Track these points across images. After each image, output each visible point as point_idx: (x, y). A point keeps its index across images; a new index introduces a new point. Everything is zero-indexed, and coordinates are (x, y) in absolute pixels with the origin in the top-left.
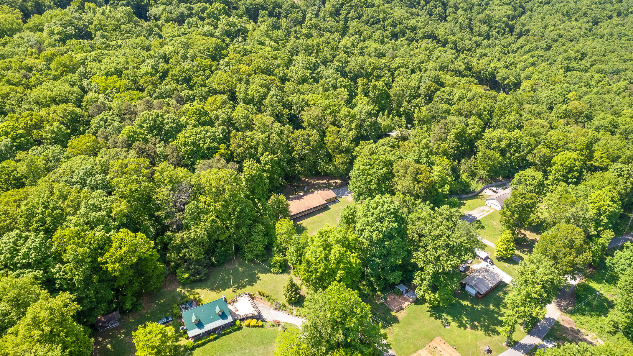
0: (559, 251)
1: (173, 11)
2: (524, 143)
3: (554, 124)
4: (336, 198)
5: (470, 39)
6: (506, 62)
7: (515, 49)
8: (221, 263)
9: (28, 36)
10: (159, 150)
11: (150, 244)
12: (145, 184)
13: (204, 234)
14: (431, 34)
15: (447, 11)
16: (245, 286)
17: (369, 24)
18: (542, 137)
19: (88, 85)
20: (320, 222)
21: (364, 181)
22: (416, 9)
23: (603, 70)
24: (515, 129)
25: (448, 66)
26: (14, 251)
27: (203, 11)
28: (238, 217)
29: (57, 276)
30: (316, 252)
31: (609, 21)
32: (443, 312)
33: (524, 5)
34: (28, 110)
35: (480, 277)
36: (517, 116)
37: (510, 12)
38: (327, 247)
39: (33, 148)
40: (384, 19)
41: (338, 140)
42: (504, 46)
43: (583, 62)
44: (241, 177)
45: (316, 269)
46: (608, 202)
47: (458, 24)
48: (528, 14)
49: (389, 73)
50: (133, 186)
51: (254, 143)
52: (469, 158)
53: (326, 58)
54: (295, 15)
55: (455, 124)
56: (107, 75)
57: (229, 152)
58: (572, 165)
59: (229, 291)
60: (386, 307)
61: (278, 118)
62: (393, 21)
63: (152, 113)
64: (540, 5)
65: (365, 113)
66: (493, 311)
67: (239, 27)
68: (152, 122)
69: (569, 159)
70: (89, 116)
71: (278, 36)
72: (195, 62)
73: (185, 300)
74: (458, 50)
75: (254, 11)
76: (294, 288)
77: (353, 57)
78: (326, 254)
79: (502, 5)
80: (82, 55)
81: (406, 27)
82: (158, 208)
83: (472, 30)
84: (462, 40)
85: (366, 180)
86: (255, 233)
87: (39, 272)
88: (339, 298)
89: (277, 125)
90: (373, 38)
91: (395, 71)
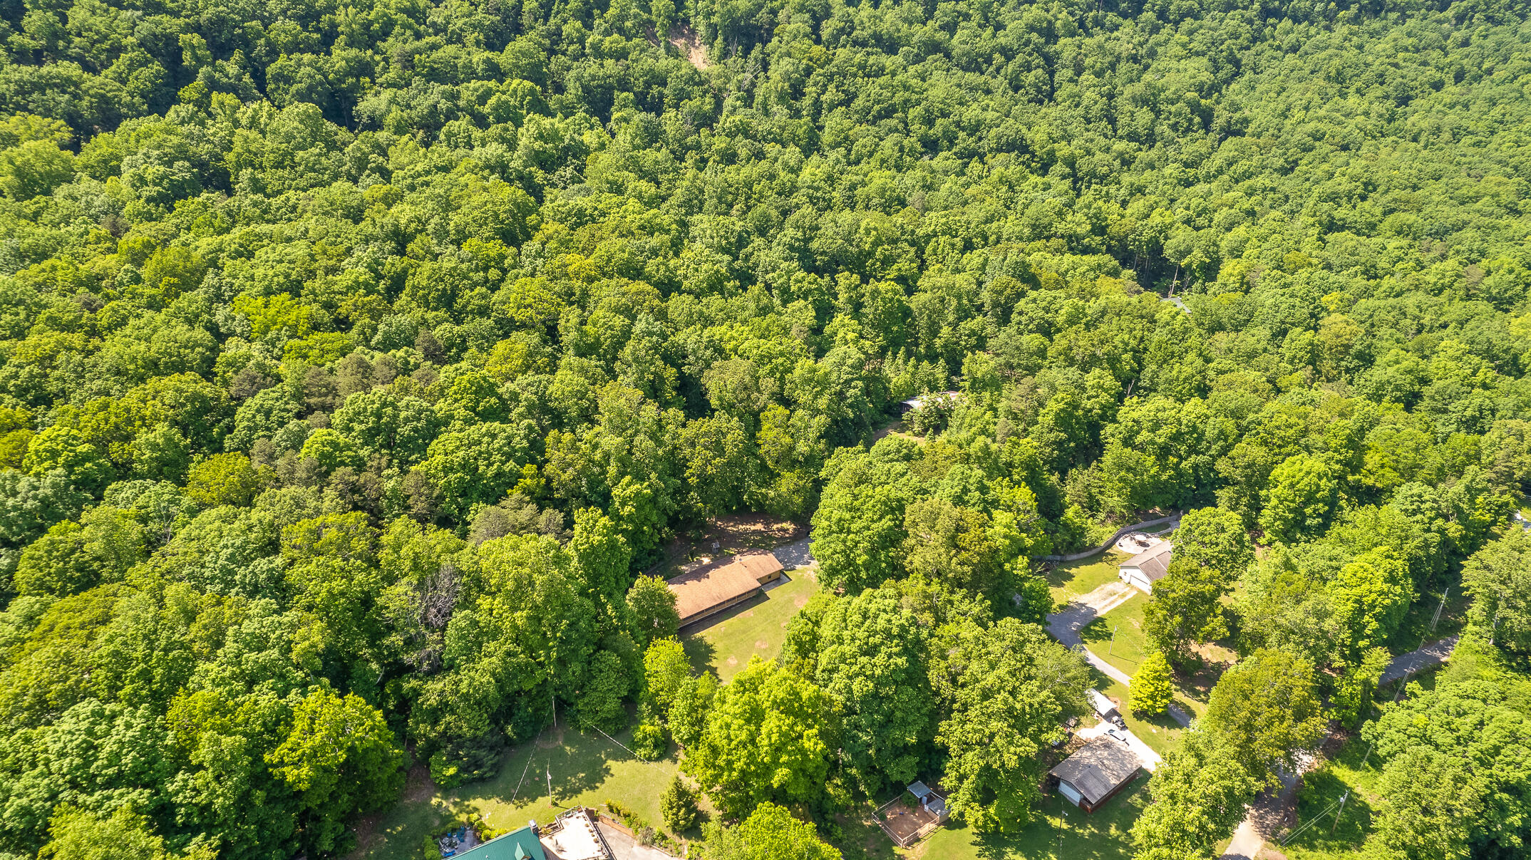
0: (1259, 715)
1: (413, 103)
2: (1210, 433)
3: (1283, 382)
4: (781, 571)
5: (1108, 150)
6: (1187, 208)
7: (1213, 170)
8: (525, 739)
9: (87, 193)
10: (389, 485)
11: (373, 719)
12: (360, 577)
13: (489, 682)
14: (1014, 141)
15: (1056, 76)
16: (577, 791)
17: (870, 117)
18: (1251, 416)
19: (226, 320)
20: (744, 632)
21: (840, 547)
22: (982, 73)
23: (1409, 227)
24: (1192, 395)
25: (1050, 224)
26: (89, 750)
27: (483, 99)
28: (562, 641)
29: (180, 798)
30: (728, 726)
31: (1434, 94)
32: (1007, 844)
33: (1239, 56)
34: (99, 393)
35: (1093, 761)
36: (1199, 362)
37: (1205, 77)
38: (755, 716)
39: (114, 485)
40: (907, 104)
41: (788, 440)
42: (1186, 165)
43: (1367, 205)
44: (569, 550)
45: (729, 763)
46: (1379, 585)
47: (1080, 110)
48: (1246, 77)
49: (913, 250)
50: (334, 584)
51: (598, 456)
52: (1088, 466)
53: (767, 218)
54: (696, 102)
55: (1053, 389)
56: (268, 292)
57: (543, 481)
58: (1314, 488)
59: (544, 802)
60: (884, 834)
61: (654, 391)
62: (927, 111)
63: (372, 398)
64: (1275, 54)
65: (852, 366)
66: (1116, 842)
67: (567, 141)
68: (372, 419)
69: (1308, 473)
70: (232, 398)
71: (657, 162)
72: (465, 247)
73: (450, 826)
74: (1077, 180)
75: (603, 94)
76: (683, 799)
77: (829, 215)
78: (751, 734)
79: (1186, 57)
80: (210, 240)
81: (958, 124)
82: (391, 628)
83: (1112, 121)
84: (1088, 152)
85: (844, 542)
86: (601, 671)
87: (141, 794)
88: (771, 844)
89: (650, 411)
90: (878, 155)
91: (927, 243)
